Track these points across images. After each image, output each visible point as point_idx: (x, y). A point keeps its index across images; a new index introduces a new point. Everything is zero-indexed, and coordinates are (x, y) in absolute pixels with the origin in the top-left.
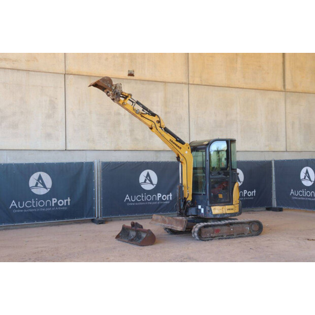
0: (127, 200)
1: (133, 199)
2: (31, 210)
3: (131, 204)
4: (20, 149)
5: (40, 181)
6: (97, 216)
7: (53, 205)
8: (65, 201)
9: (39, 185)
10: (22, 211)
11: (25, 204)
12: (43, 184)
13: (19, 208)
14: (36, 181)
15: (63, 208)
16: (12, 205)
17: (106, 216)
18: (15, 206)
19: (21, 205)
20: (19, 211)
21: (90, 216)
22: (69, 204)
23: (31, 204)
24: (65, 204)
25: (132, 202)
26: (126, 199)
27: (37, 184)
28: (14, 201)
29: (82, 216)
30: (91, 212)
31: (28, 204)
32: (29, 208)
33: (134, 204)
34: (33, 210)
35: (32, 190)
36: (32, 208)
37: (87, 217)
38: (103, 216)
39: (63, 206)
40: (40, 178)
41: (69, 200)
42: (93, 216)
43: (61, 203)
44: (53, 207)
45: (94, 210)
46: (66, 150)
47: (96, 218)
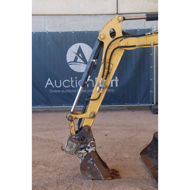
2: (69, 91)
4: (59, 14)
5: (80, 55)
6: (155, 103)
8: (112, 81)
9: (79, 60)
10: (59, 91)
11: (62, 83)
12: (84, 59)
13: (55, 88)
14: (74, 55)
15: (109, 90)
16: (47, 84)
18: (51, 85)
19: (58, 85)
20: (55, 91)
21: (145, 102)
23: (70, 83)
27: (76, 58)
28: (49, 79)
29: (135, 102)
31: (67, 84)
32: (68, 89)
34: (72, 91)
35: (70, 66)
36: (71, 88)
37: (141, 103)
39: (110, 87)
40: (80, 51)
42: (149, 102)
45: (151, 94)
46: (117, 13)
47: (154, 105)
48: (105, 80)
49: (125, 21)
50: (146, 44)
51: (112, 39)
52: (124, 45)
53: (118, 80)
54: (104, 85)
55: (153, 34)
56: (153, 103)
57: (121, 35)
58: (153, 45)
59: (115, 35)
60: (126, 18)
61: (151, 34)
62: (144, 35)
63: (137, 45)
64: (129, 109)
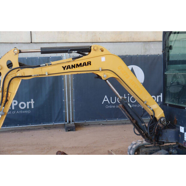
0: (106, 102)
1: (113, 101)
3: (111, 107)
6: (68, 121)
7: (13, 108)
8: (28, 103)
15: (26, 112)
17: (79, 120)
21: (59, 121)
22: (33, 107)
24: (28, 107)
25: (111, 104)
26: (104, 100)
29: (50, 121)
30: (61, 117)
33: (114, 107)
37: (55, 121)
38: (76, 120)
39: (26, 109)
41: (32, 102)
42: (63, 121)
43: (22, 105)
44: (14, 110)
45: (64, 114)
46: (31, 42)
47: (67, 123)
48: (3, 108)
49: (21, 53)
50: (41, 74)
51: (9, 70)
52: (21, 75)
53: (34, 102)
54: (3, 112)
55: (47, 66)
56: (66, 122)
57: (18, 66)
58: (47, 75)
59: (12, 66)
60: (22, 51)
61: (46, 65)
62: (39, 66)
63: (33, 74)
64: (46, 128)
